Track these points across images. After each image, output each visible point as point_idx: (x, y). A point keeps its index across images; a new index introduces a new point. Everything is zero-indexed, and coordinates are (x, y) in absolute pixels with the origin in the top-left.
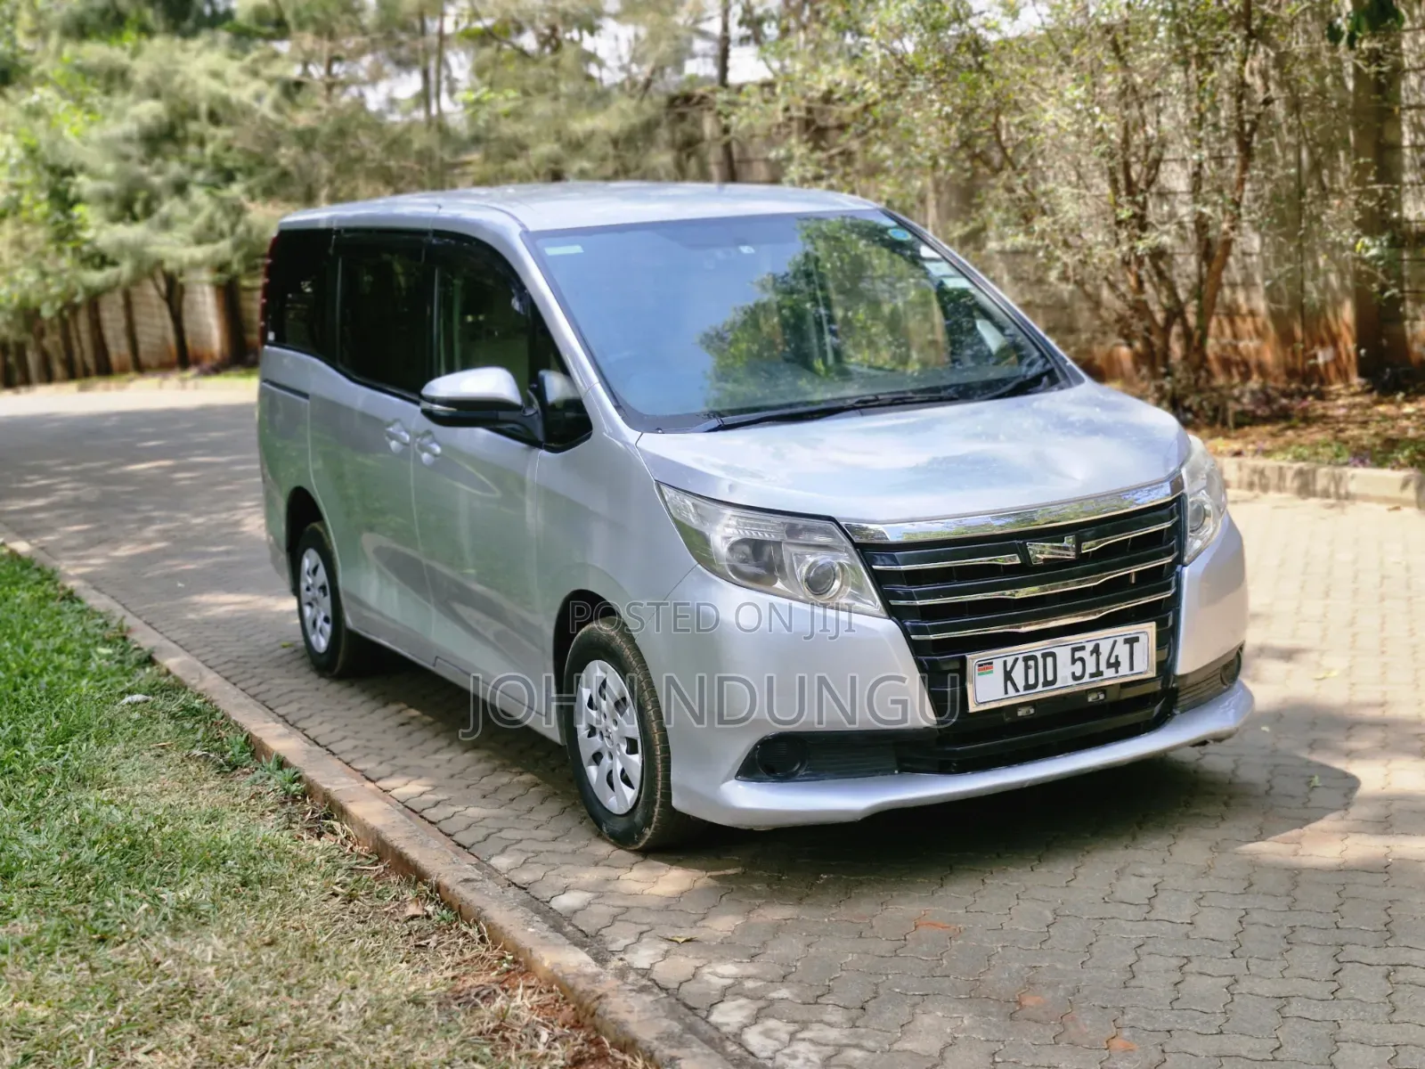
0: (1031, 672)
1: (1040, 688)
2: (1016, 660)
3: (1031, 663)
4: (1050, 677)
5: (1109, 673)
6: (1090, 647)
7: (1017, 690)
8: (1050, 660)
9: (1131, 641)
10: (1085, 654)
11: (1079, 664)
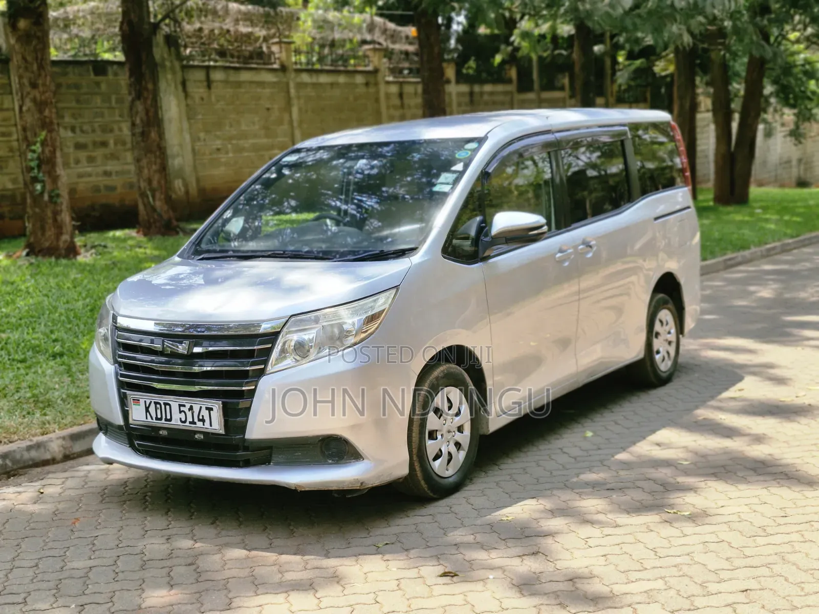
0: (159, 411)
1: (163, 421)
2: (151, 402)
3: (158, 406)
4: (169, 417)
5: (200, 424)
6: (188, 406)
7: (152, 419)
8: (168, 407)
9: (210, 409)
10: (186, 409)
11: (183, 413)
